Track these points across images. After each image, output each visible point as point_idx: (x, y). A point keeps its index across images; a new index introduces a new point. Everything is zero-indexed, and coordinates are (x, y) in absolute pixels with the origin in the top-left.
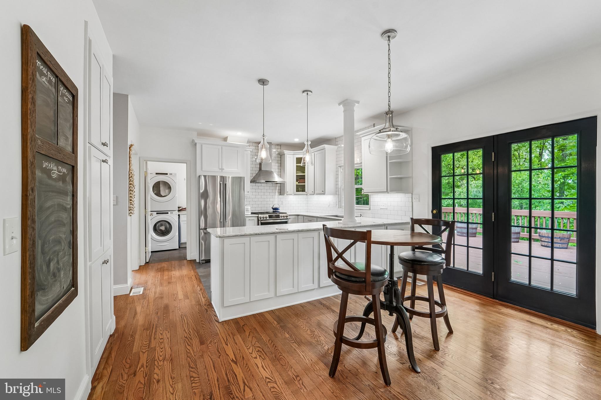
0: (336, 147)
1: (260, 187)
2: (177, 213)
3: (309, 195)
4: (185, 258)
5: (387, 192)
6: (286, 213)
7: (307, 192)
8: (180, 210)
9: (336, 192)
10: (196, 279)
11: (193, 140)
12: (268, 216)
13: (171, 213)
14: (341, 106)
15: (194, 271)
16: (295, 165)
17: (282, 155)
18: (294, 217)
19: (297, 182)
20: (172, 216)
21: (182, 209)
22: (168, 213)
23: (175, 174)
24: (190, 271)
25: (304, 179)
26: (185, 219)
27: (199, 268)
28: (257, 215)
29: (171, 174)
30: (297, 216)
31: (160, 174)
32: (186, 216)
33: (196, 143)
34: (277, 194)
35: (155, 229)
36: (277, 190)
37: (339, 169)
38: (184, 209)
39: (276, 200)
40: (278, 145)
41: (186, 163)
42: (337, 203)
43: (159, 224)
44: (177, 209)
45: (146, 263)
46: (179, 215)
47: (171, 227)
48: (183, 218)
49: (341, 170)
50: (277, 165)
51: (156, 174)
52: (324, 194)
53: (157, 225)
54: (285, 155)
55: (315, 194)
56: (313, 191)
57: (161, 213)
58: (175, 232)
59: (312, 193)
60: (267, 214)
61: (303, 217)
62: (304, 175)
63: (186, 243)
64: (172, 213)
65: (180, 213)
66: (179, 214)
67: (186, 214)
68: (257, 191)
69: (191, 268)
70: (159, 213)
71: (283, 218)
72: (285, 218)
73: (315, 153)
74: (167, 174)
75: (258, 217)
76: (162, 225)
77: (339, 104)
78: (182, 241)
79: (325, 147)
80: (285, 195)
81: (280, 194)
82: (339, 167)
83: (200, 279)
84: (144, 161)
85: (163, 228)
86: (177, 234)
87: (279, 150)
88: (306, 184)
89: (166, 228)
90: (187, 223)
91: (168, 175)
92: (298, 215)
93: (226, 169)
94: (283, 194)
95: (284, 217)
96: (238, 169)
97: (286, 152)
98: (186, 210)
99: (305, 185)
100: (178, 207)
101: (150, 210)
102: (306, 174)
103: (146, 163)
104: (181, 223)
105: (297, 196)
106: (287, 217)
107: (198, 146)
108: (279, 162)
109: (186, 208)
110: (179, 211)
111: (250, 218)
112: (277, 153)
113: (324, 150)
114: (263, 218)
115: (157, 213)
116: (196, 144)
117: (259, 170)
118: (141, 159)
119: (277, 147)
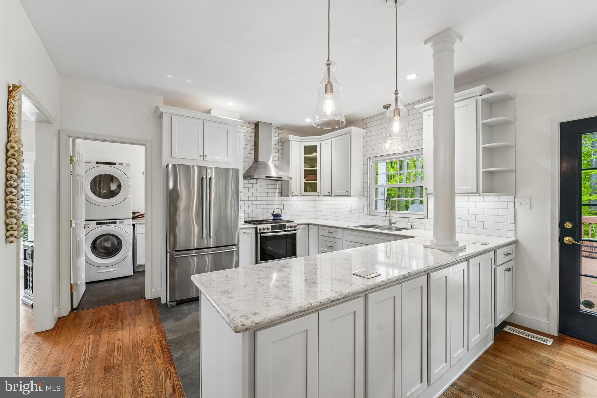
0: (364, 131)
1: (255, 186)
2: (131, 222)
3: (322, 196)
4: (142, 295)
5: (477, 193)
6: (293, 222)
7: (319, 192)
8: (136, 216)
9: (363, 194)
10: (163, 351)
11: (157, 108)
12: (270, 227)
13: (120, 222)
14: (430, 44)
15: (157, 328)
16: (303, 155)
17: (284, 142)
18: (303, 226)
19: (305, 179)
20: (122, 227)
21: (139, 215)
22: (116, 222)
23: (128, 165)
24: (151, 327)
25: (316, 174)
26: (143, 230)
27: (166, 318)
28: (255, 226)
29: (121, 164)
30: (307, 226)
31: (103, 163)
32: (144, 226)
33: (161, 113)
34: (277, 194)
35: (94, 247)
36: (277, 189)
37: (369, 161)
38: (142, 216)
39: (276, 202)
40: (279, 128)
41: (145, 145)
42: (366, 208)
43: (102, 238)
44: (131, 216)
45: (73, 309)
46: (134, 225)
47: (120, 244)
48: (140, 229)
49: (372, 163)
50: (277, 155)
51: (96, 164)
52: (349, 195)
53: (98, 242)
54: (290, 141)
55: (333, 195)
56: (330, 191)
57: (104, 223)
58: (126, 251)
59: (329, 194)
60: (268, 223)
61: (317, 227)
62: (316, 170)
63: (143, 266)
64: (123, 222)
65: (136, 222)
66: (134, 223)
67: (144, 223)
68: (250, 190)
69: (152, 319)
70: (100, 223)
71: (289, 229)
72: (293, 229)
73: (334, 140)
74: (114, 164)
75: (256, 228)
76: (106, 240)
77: (426, 42)
78: (139, 262)
79: (351, 130)
80: (290, 196)
81: (281, 196)
82: (369, 159)
83: (169, 352)
84: (70, 137)
85: (108, 245)
86: (131, 253)
87: (280, 136)
88: (318, 182)
89: (113, 244)
90: (146, 237)
91: (117, 166)
92: (309, 224)
93: (210, 157)
94: (287, 195)
95: (291, 227)
96: (227, 158)
97: (291, 137)
98: (144, 217)
99: (316, 183)
100: (133, 213)
101: (83, 219)
102: (318, 168)
103: (74, 142)
104: (138, 237)
105: (305, 198)
106: (295, 227)
107: (165, 118)
108: (280, 151)
109: (144, 214)
110: (133, 218)
111: (245, 231)
112: (277, 139)
113: (350, 134)
114: (264, 229)
115: (98, 224)
116: (160, 116)
117: (254, 162)
118: (62, 134)
119: (277, 131)
